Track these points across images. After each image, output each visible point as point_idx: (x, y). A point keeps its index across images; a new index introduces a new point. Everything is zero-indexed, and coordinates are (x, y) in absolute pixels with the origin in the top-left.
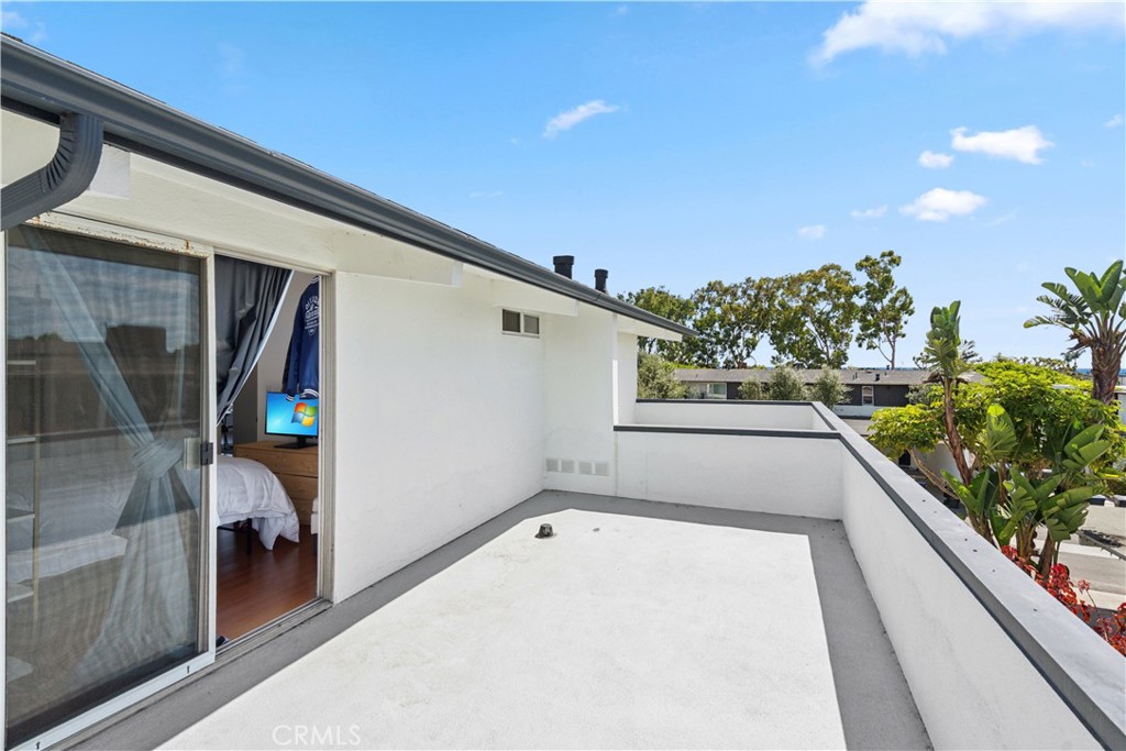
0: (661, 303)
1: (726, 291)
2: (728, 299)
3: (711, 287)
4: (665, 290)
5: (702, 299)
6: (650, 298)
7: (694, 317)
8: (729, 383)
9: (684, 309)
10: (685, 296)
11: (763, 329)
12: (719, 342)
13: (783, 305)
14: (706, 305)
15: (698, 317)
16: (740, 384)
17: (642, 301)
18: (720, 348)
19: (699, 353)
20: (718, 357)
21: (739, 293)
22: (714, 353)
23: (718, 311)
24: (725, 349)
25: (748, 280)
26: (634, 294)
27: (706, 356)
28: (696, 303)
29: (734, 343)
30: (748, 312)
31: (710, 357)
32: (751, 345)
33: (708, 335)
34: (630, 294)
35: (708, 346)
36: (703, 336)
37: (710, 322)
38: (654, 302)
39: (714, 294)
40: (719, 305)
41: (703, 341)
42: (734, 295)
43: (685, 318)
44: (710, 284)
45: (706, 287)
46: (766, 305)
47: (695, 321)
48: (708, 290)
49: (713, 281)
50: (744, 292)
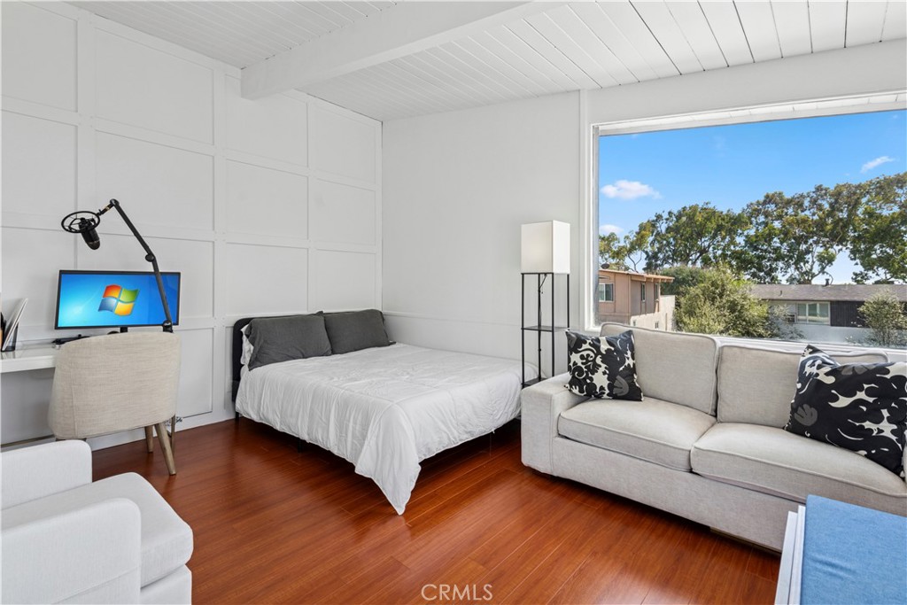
0: (708, 219)
1: (789, 202)
2: (790, 211)
3: (769, 199)
4: (711, 206)
5: (756, 212)
6: (694, 215)
7: (745, 233)
8: (832, 303)
9: (733, 224)
10: (737, 211)
11: (842, 241)
12: (780, 257)
13: (871, 214)
14: (762, 218)
15: (752, 232)
16: (861, 303)
17: (684, 219)
18: (781, 264)
19: (753, 270)
20: (779, 275)
21: (806, 203)
22: (772, 270)
23: (777, 224)
24: (789, 266)
25: (819, 189)
26: (675, 212)
27: (762, 274)
28: (750, 218)
29: (801, 258)
30: (820, 225)
31: (768, 273)
32: (827, 260)
33: (766, 251)
34: (670, 213)
35: (766, 263)
36: (758, 252)
37: (769, 238)
38: (699, 218)
39: (771, 207)
40: (780, 217)
41: (758, 257)
42: (800, 205)
43: (735, 233)
44: (767, 197)
45: (762, 199)
46: (844, 215)
47: (746, 236)
48: (765, 203)
49: (771, 192)
50: (814, 202)
